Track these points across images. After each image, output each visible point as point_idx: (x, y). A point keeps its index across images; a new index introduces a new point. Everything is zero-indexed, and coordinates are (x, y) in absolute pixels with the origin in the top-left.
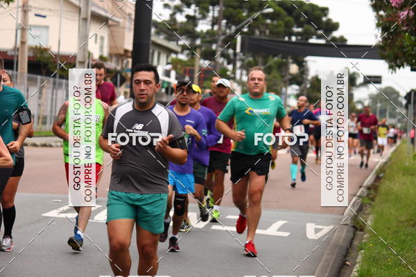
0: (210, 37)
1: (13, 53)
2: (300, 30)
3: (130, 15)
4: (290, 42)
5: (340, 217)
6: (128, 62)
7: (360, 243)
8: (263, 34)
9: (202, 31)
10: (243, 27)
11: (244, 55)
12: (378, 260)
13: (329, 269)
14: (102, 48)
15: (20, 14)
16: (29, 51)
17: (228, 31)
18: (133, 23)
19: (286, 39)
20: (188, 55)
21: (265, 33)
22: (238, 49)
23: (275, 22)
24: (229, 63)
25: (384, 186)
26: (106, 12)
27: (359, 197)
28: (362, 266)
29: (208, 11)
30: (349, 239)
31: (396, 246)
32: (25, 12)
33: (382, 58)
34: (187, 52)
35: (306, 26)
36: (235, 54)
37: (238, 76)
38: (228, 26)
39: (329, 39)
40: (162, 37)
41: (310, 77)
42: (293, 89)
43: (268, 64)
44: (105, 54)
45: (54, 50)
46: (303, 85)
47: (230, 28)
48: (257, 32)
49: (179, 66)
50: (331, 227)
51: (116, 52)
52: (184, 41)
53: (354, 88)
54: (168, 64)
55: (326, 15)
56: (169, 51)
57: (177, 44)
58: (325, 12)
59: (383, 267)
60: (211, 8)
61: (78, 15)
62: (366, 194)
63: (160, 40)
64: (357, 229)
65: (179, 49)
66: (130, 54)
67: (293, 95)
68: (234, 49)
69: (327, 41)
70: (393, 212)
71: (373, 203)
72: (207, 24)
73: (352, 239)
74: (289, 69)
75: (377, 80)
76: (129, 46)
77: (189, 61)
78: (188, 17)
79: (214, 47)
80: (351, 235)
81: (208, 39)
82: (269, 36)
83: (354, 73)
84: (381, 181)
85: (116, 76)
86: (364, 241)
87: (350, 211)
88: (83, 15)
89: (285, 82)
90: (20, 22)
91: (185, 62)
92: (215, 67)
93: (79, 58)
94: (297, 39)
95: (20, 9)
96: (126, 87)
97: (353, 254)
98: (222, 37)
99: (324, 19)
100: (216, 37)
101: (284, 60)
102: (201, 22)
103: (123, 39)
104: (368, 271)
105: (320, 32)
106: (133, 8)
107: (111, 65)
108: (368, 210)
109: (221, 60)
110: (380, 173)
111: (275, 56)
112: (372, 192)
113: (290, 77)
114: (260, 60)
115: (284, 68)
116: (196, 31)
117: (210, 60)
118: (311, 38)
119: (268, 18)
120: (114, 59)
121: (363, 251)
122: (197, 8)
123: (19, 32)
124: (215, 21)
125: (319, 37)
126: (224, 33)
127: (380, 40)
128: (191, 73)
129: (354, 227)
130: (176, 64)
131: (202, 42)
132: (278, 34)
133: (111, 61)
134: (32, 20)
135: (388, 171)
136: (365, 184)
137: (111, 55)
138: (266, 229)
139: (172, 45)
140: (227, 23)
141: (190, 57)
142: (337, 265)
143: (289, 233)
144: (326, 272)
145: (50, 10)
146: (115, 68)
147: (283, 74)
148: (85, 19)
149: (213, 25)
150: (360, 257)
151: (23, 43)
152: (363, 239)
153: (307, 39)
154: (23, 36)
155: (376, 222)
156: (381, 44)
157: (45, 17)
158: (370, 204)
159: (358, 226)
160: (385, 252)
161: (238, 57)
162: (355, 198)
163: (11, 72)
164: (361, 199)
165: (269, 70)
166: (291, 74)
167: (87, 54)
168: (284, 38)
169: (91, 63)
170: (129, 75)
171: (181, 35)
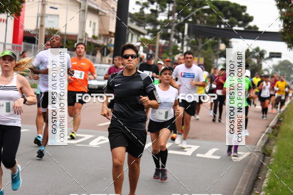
0: (166, 24)
1: (35, 33)
2: (227, 21)
3: (113, 8)
4: (220, 29)
5: (254, 146)
6: (111, 40)
7: (268, 164)
8: (202, 23)
9: (161, 20)
10: (189, 18)
11: (189, 37)
12: (280, 176)
13: (247, 181)
14: (94, 30)
15: (40, 6)
16: (45, 31)
17: (179, 20)
18: (115, 14)
19: (218, 26)
20: (151, 36)
21: (204, 22)
22: (186, 33)
23: (211, 15)
24: (179, 42)
25: (284, 126)
26: (97, 6)
27: (267, 133)
28: (269, 180)
29: (165, 7)
32: (44, 5)
33: (284, 40)
34: (151, 34)
35: (231, 18)
36: (183, 36)
38: (179, 17)
39: (246, 27)
40: (134, 24)
42: (221, 60)
43: (205, 43)
44: (96, 34)
45: (63, 31)
47: (180, 19)
48: (199, 22)
49: (146, 44)
50: (248, 153)
51: (104, 33)
52: (149, 27)
53: (263, 60)
54: (138, 42)
55: (244, 11)
56: (139, 33)
57: (145, 29)
58: (245, 9)
59: (284, 181)
60: (167, 5)
61: (78, 8)
62: (271, 131)
63: (133, 25)
64: (266, 155)
65: (146, 32)
66: (113, 35)
67: (222, 64)
68: (183, 32)
69: (245, 28)
70: (290, 144)
71: (276, 138)
72: (165, 16)
74: (219, 47)
75: (278, 55)
76: (113, 29)
77: (153, 40)
78: (152, 10)
79: (169, 31)
82: (207, 24)
83: (263, 51)
84: (282, 123)
85: (104, 49)
86: (271, 163)
87: (260, 143)
88: (82, 8)
89: (216, 56)
90: (40, 12)
91: (149, 40)
92: (169, 44)
93: (79, 37)
94: (225, 27)
95: (40, 3)
96: (110, 57)
97: (263, 172)
98: (175, 25)
99: (243, 14)
100: (171, 25)
101: (216, 41)
102: (161, 14)
103: (109, 24)
104: (274, 183)
105: (240, 22)
106: (116, 4)
107: (100, 42)
108: (273, 143)
109: (173, 40)
110: (280, 118)
111: (211, 38)
112: (275, 130)
113: (220, 52)
114: (200, 40)
115: (216, 46)
116: (157, 21)
117: (166, 40)
118: (234, 26)
119: (206, 13)
120: (102, 38)
122: (158, 5)
123: (39, 18)
124: (170, 14)
125: (240, 26)
126: (176, 22)
127: (282, 28)
128: (153, 48)
129: (263, 153)
130: (143, 41)
131: (161, 27)
132: (212, 23)
133: (100, 39)
134: (48, 11)
135: (286, 117)
136: (271, 125)
137: (100, 35)
138: (204, 154)
139: (141, 29)
140: (178, 15)
142: (252, 179)
143: (220, 157)
144: (245, 183)
145: (60, 4)
146: (103, 44)
147: (215, 50)
148: (84, 11)
149: (169, 16)
150: (268, 174)
151: (42, 26)
152: (270, 162)
153: (232, 27)
154: (42, 21)
155: (279, 150)
156: (283, 31)
157: (56, 9)
158: (274, 138)
159: (266, 153)
160: (285, 171)
161: (185, 38)
162: (264, 134)
163: (33, 45)
164: (268, 135)
165: (205, 47)
166: (220, 50)
167: (84, 34)
168: (216, 26)
169: (87, 40)
170: (112, 49)
171: (147, 23)
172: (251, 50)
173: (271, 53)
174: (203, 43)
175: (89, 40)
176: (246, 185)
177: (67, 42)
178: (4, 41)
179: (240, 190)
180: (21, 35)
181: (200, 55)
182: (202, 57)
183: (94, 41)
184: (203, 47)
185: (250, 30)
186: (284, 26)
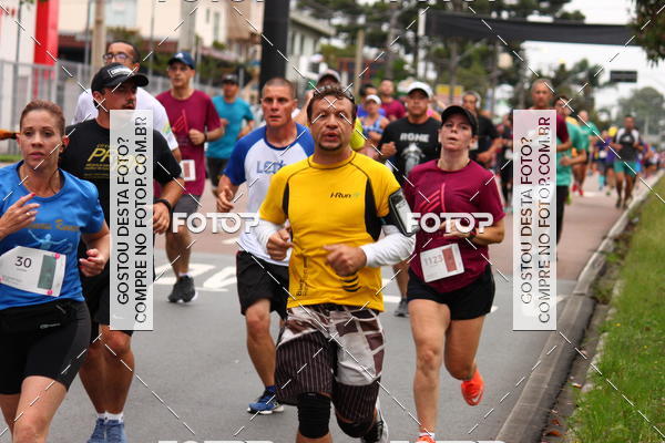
0: (379, 13)
1: (84, 38)
2: (514, 2)
4: (499, 21)
5: (573, 282)
6: (255, 51)
7: (603, 321)
8: (459, 8)
9: (367, 5)
11: (430, 40)
12: (628, 348)
13: (556, 360)
14: (216, 29)
16: (107, 35)
17: (406, 3)
19: (494, 15)
20: (346, 39)
21: (461, 6)
22: (421, 31)
24: (407, 52)
25: (640, 237)
27: (602, 252)
28: (604, 357)
30: (586, 317)
31: (655, 326)
33: (637, 43)
34: (344, 35)
36: (417, 39)
37: (421, 71)
39: (558, 14)
40: (307, 13)
41: (529, 73)
42: (503, 91)
43: (466, 54)
44: (222, 38)
45: (145, 33)
46: (519, 85)
48: (450, 5)
49: (332, 57)
50: (559, 298)
51: (237, 35)
53: (596, 89)
54: (315, 53)
56: (318, 34)
57: (330, 25)
59: (636, 358)
62: (612, 249)
63: (304, 17)
64: (598, 302)
65: (332, 31)
66: (258, 39)
67: (503, 99)
68: (415, 28)
69: (555, 18)
70: (652, 275)
71: (622, 263)
73: (591, 316)
74: (498, 61)
75: (630, 77)
76: (257, 24)
77: (348, 48)
79: (385, 27)
80: (588, 310)
81: (376, 15)
82: (468, 11)
83: (596, 68)
84: (636, 229)
86: (608, 319)
87: (586, 273)
89: (491, 81)
91: (341, 51)
92: (385, 57)
93: (182, 45)
94: (510, 16)
96: (253, 88)
97: (592, 339)
98: (397, 13)
100: (388, 13)
101: (491, 48)
103: (248, 16)
104: (614, 364)
105: (544, 5)
107: (231, 55)
108: (616, 273)
109: (395, 47)
110: (633, 218)
111: (476, 41)
112: (622, 245)
113: (499, 73)
114: (454, 47)
115: (490, 59)
116: (357, 5)
117: (379, 47)
118: (531, 13)
120: (235, 47)
121: (606, 334)
123: (93, 6)
125: (543, 12)
126: (400, 8)
127: (635, 16)
128: (349, 67)
129: (593, 298)
130: (327, 53)
131: (367, 20)
132: (481, 8)
133: (230, 50)
135: (645, 215)
136: (611, 233)
137: (230, 41)
139: (321, 25)
141: (348, 42)
142: (567, 355)
143: (496, 308)
144: (550, 365)
146: (237, 60)
147: (490, 67)
150: (601, 343)
151: (99, 22)
152: (606, 316)
153: (525, 15)
154: (99, 12)
155: (626, 290)
156: (636, 22)
158: (618, 264)
159: (599, 297)
160: (639, 336)
161: (421, 43)
162: (595, 256)
163: (79, 66)
164: (604, 256)
165: (467, 62)
166: (500, 69)
167: (194, 40)
168: (490, 13)
169: (200, 52)
170: (257, 70)
171: (336, 10)
172: (569, 67)
173: (613, 73)
174: (461, 52)
175: (206, 53)
176: (552, 369)
177: (155, 57)
178: (13, 59)
179: (540, 381)
180: (52, 44)
181: (455, 79)
182: (458, 84)
183: (217, 54)
184: (460, 63)
185: (566, 22)
186: (638, 11)
